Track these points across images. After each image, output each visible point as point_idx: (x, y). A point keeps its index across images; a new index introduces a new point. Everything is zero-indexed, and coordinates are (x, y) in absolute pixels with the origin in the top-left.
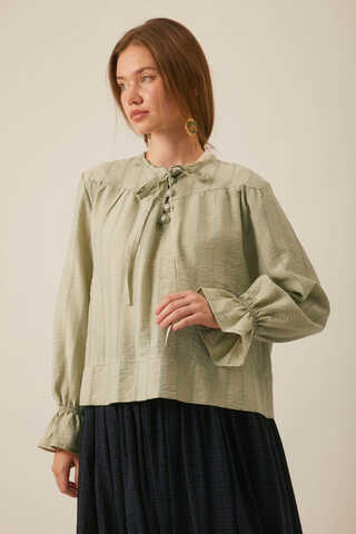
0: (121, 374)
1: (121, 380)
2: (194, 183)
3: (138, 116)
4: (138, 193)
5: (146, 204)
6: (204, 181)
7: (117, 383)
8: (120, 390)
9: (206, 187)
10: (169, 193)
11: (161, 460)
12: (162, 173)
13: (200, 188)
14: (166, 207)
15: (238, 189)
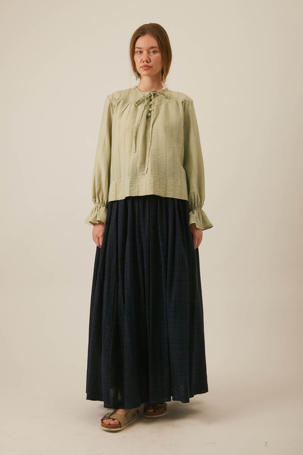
0: (130, 183)
1: (131, 186)
2: (162, 98)
3: (146, 68)
4: (137, 103)
5: (141, 108)
6: (167, 98)
7: (129, 187)
8: (130, 190)
9: (167, 100)
10: (151, 103)
11: (147, 223)
12: (147, 94)
13: (165, 101)
14: (150, 109)
15: (182, 101)
